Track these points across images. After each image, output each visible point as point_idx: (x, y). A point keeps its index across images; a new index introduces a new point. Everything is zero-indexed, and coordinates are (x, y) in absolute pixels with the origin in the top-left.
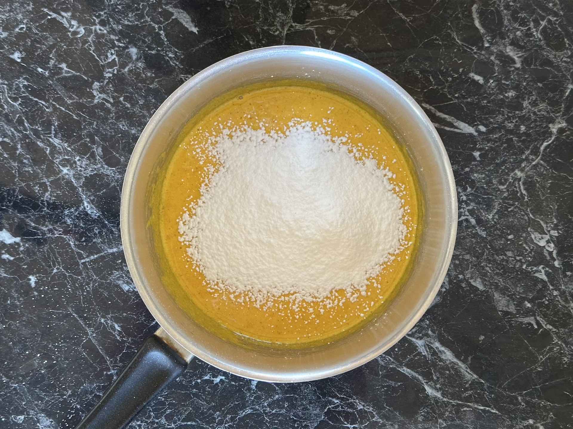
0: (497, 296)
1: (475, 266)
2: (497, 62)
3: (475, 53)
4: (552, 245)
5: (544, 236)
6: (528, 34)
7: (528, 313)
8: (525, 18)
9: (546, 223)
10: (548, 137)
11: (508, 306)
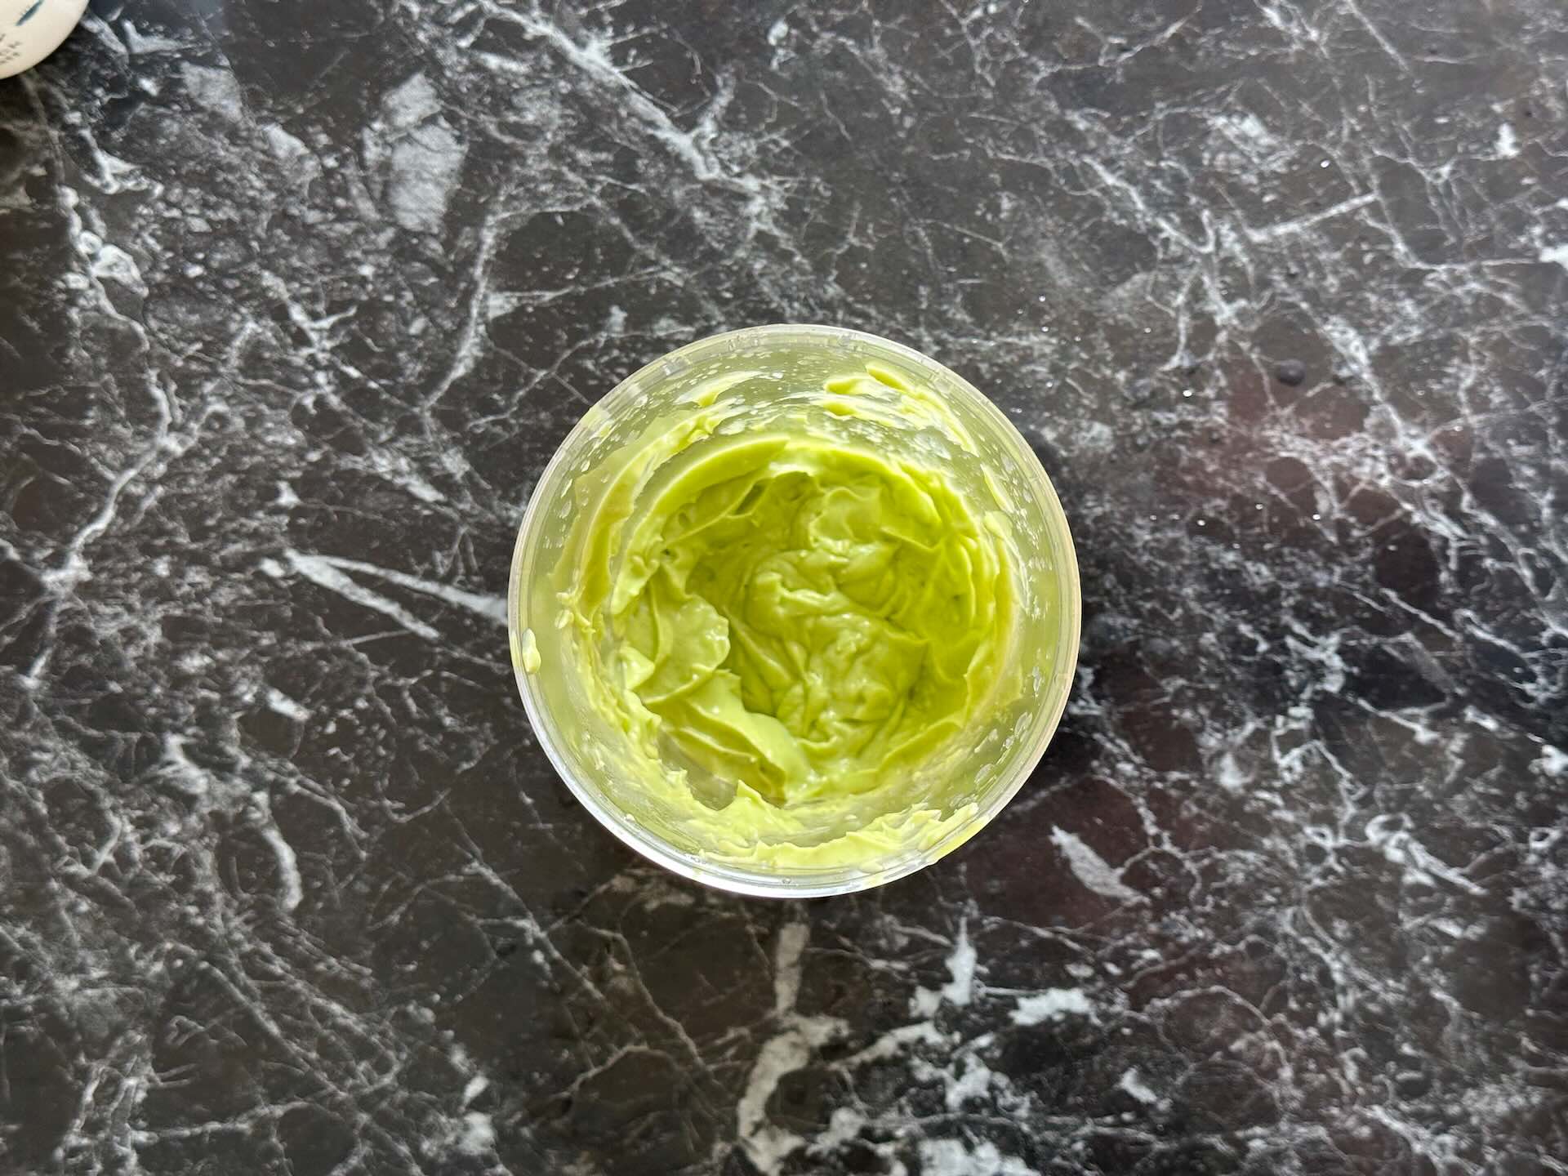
0: (233, 110)
1: (291, 192)
2: (232, 750)
3: (291, 774)
4: (83, 249)
5: (105, 274)
6: (147, 825)
7: (149, 63)
8: (155, 871)
9: (98, 309)
10: (95, 543)
11: (204, 82)
